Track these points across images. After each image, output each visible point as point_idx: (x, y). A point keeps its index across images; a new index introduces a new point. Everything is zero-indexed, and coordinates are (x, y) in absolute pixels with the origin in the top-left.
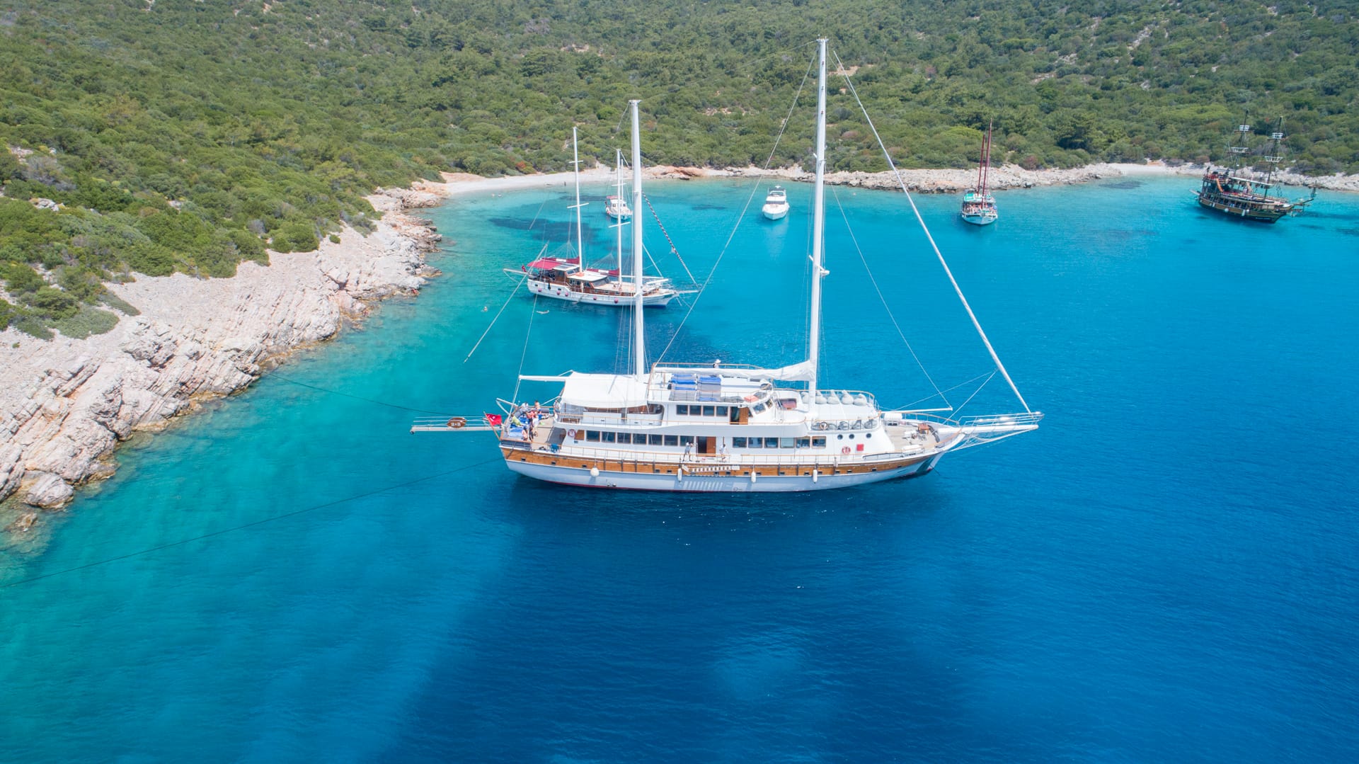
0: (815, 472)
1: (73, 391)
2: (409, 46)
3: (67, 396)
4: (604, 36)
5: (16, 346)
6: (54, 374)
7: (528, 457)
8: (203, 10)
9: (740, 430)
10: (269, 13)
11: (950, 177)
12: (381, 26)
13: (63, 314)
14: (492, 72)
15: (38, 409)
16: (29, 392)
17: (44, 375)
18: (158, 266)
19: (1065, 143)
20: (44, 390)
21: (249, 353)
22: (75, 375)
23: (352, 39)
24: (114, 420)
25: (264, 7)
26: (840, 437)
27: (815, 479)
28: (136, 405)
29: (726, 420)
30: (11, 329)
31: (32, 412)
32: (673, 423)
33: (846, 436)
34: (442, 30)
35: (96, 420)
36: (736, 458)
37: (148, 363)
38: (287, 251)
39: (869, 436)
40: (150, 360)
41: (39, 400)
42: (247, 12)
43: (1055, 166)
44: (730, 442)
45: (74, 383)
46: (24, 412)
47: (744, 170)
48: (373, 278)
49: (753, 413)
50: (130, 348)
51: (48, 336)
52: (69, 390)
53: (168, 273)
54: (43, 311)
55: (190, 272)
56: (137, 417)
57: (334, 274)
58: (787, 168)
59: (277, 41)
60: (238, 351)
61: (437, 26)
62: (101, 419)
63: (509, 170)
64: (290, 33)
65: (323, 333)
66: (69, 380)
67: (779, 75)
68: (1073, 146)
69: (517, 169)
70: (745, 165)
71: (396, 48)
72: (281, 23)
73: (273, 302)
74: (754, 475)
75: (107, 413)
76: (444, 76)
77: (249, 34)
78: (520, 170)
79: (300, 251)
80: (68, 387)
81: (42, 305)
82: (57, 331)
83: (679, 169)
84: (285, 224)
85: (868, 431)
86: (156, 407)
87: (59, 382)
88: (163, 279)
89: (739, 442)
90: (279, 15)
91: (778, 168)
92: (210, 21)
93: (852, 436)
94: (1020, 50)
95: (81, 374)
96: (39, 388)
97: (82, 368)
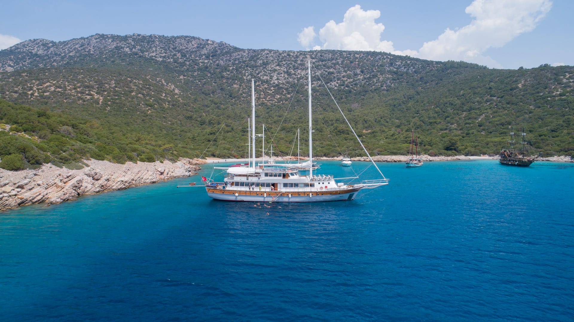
0: (311, 194)
1: (66, 182)
2: (200, 124)
3: (65, 183)
4: (275, 122)
5: (51, 167)
6: (61, 176)
7: (215, 191)
8: (126, 112)
9: (286, 181)
10: (150, 113)
11: (400, 158)
12: (190, 118)
13: (66, 163)
14: (230, 132)
15: (55, 184)
16: (52, 178)
17: (58, 175)
18: (99, 157)
19: (447, 149)
20: (57, 179)
21: (126, 182)
22: (68, 177)
23: (179, 122)
24: (78, 189)
25: (148, 111)
26: (319, 183)
27: (311, 196)
28: (86, 187)
29: (281, 178)
31: (53, 184)
32: (263, 179)
33: (321, 183)
34: (213, 119)
35: (72, 189)
36: (284, 190)
37: (92, 178)
38: (144, 162)
39: (329, 183)
40: (93, 177)
41: (55, 181)
42: (142, 113)
43: (443, 155)
44: (282, 185)
45: (67, 180)
46: (50, 184)
47: (322, 158)
48: (173, 174)
49: (290, 176)
50: (87, 173)
51: (61, 168)
52: (65, 181)
53: (102, 160)
54: (61, 161)
55: (110, 161)
56: (86, 191)
57: (159, 170)
58: (337, 157)
59: (151, 121)
60: (123, 181)
61: (211, 118)
62: (74, 188)
63: (231, 157)
64: (157, 120)
65: (152, 181)
66: (66, 178)
67: (339, 131)
68: (451, 150)
69: (234, 157)
70: (322, 156)
71: (195, 125)
72: (154, 116)
73: (137, 172)
74: (290, 195)
75: (76, 187)
76: (211, 132)
77: (142, 119)
78: (235, 157)
79: (148, 162)
80: (65, 180)
81: (61, 159)
82: (64, 166)
83: (296, 157)
85: (329, 181)
86: (93, 189)
87: (62, 178)
88: (100, 161)
89: (285, 185)
90: (154, 114)
91: (334, 157)
92: (128, 115)
93: (323, 183)
94: (435, 124)
95: (70, 177)
96: (56, 178)
97: (70, 176)
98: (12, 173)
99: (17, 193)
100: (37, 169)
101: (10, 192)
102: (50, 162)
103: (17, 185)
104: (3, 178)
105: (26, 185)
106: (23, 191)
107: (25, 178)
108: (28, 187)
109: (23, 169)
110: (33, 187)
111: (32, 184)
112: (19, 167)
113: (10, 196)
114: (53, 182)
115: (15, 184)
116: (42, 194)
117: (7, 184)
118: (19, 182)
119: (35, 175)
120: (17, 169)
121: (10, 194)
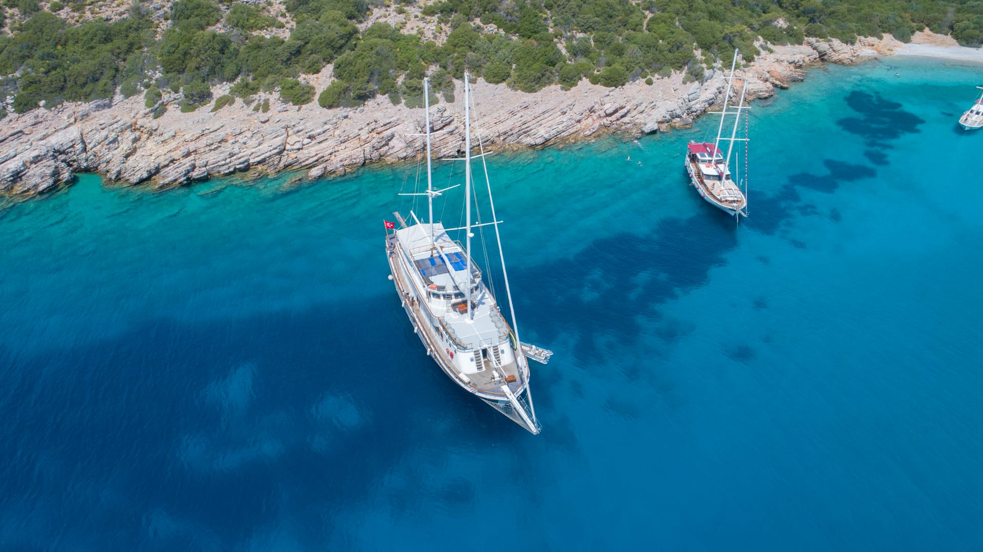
1: (381, 132)
3: (378, 133)
5: (379, 104)
22: (385, 125)
30: (387, 95)
33: (449, 342)
51: (397, 103)
55: (510, 85)
66: (382, 127)
80: (379, 130)
82: (403, 101)
86: (401, 151)
87: (377, 126)
88: (493, 85)
95: (387, 126)
96: (367, 126)
97: (390, 123)
99: (300, 147)
104: (303, 120)
105: (318, 135)
107: (326, 123)
108: (320, 138)
110: (327, 139)
111: (327, 134)
114: (357, 132)
115: (308, 132)
118: (316, 128)
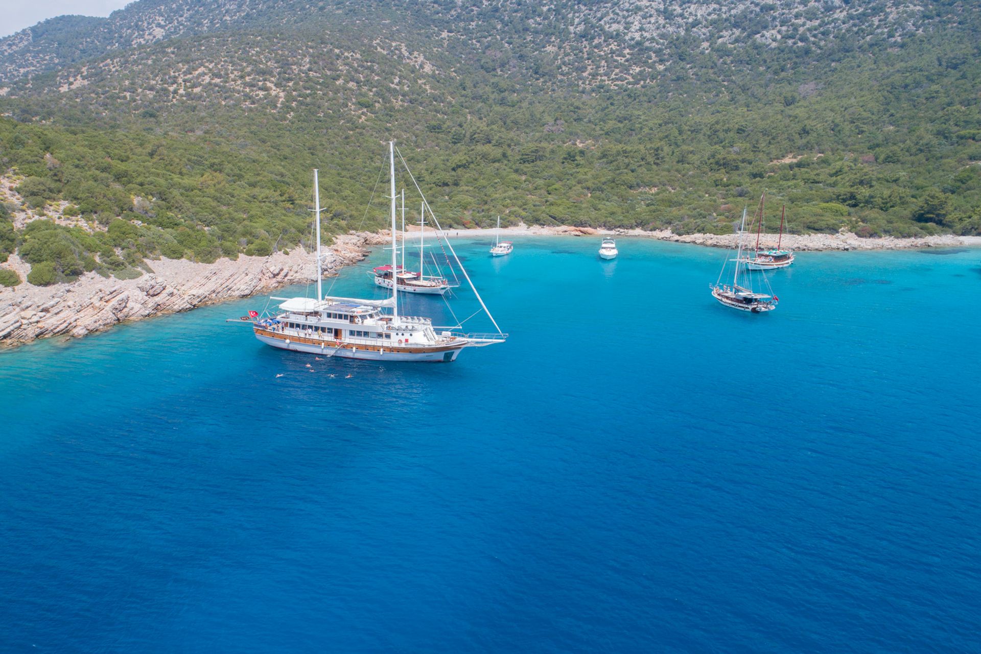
1: (109, 300)
3: (106, 302)
5: (92, 278)
6: (103, 292)
8: (320, 121)
10: (363, 122)
13: (118, 269)
15: (91, 304)
16: (89, 296)
17: (98, 291)
18: (175, 254)
19: (920, 218)
20: (96, 297)
21: (198, 297)
22: (111, 293)
24: (120, 313)
25: (360, 118)
28: (132, 309)
30: (94, 272)
31: (88, 305)
35: (112, 312)
37: (145, 293)
38: (251, 255)
40: (147, 292)
41: (92, 301)
45: (110, 296)
46: (85, 304)
48: (298, 274)
50: (140, 286)
51: (107, 277)
53: (178, 258)
54: (110, 267)
55: (190, 259)
56: (130, 314)
57: (272, 269)
60: (194, 296)
62: (114, 312)
63: (455, 225)
65: (242, 294)
68: (926, 220)
69: (463, 225)
70: (631, 228)
72: (369, 128)
73: (227, 277)
75: (117, 309)
76: (459, 164)
77: (344, 136)
78: (465, 226)
79: (258, 255)
80: (107, 298)
81: (111, 264)
82: (112, 275)
83: (578, 228)
84: (257, 241)
86: (141, 311)
87: (104, 295)
88: (175, 261)
90: (369, 123)
96: (94, 296)
97: (115, 291)
98: (40, 290)
99: (39, 319)
100: (72, 283)
101: (30, 318)
102: (94, 269)
103: (41, 308)
104: (26, 298)
105: (52, 307)
106: (48, 315)
107: (53, 297)
108: (55, 310)
109: (54, 284)
110: (61, 311)
111: (60, 307)
112: (48, 281)
113: (31, 323)
114: (88, 302)
115: (38, 307)
116: (68, 322)
117: (30, 306)
118: (44, 303)
119: (68, 291)
120: (47, 284)
121: (30, 321)
